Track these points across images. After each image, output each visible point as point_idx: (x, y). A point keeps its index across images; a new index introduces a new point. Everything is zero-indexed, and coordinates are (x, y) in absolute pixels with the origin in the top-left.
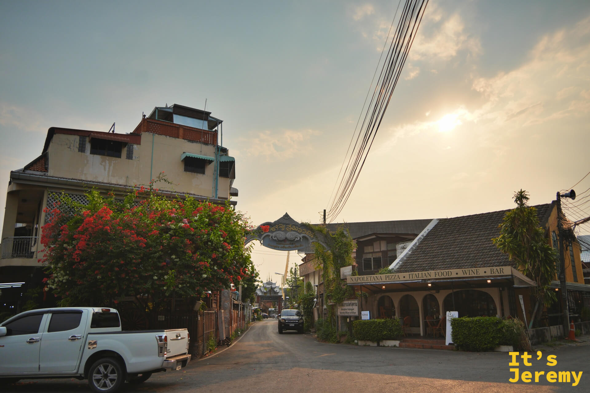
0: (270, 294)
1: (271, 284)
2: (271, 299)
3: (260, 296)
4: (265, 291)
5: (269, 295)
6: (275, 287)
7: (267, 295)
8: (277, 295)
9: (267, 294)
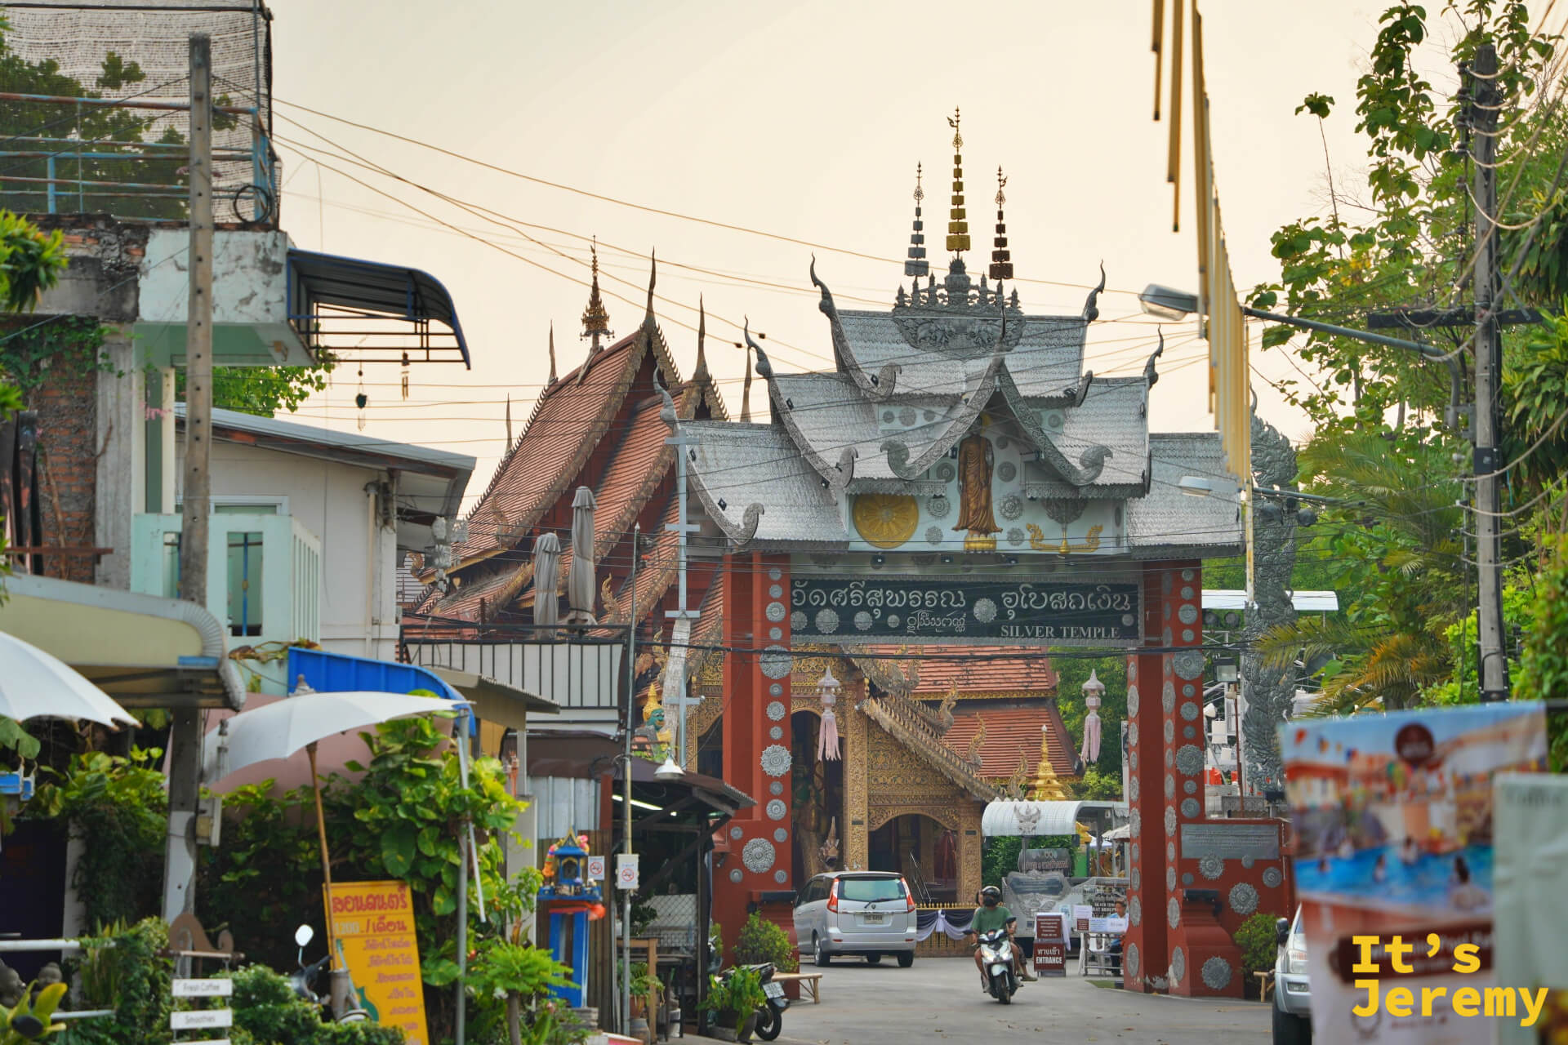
0: (977, 519)
1: (983, 343)
2: (984, 609)
3: (779, 553)
4: (874, 466)
5: (954, 540)
6: (1072, 399)
7: (917, 542)
8: (1107, 548)
9: (925, 521)
